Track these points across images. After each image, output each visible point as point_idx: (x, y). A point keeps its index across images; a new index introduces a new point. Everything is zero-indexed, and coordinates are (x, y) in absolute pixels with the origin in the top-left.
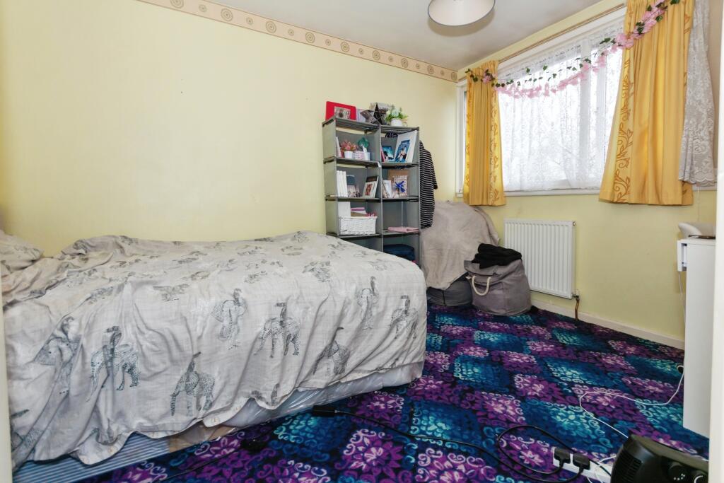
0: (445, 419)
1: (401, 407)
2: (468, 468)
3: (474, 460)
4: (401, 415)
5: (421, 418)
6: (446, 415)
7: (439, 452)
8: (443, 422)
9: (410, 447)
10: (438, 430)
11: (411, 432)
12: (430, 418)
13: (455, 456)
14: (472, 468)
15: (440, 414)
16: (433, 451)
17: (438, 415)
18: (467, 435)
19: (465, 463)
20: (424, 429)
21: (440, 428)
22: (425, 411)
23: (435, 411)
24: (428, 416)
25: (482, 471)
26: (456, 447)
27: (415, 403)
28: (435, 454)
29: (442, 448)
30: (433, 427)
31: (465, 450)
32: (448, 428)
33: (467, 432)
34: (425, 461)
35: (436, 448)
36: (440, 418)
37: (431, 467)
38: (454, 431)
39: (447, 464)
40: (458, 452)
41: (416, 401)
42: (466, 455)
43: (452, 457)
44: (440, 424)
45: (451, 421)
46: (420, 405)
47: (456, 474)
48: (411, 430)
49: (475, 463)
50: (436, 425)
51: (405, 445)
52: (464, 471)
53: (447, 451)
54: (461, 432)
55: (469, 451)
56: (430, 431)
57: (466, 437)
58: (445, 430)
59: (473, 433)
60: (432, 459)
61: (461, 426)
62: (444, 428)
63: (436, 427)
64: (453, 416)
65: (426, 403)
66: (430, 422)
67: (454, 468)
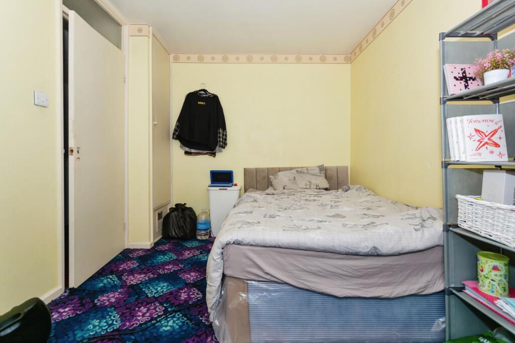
0: (168, 333)
1: (201, 318)
2: (137, 320)
3: (135, 325)
4: (195, 316)
5: (183, 323)
6: (170, 336)
7: (156, 316)
8: (167, 331)
9: (172, 307)
10: (166, 324)
11: (179, 313)
12: (178, 327)
13: (147, 320)
14: (135, 321)
15: (174, 333)
16: (159, 314)
17: (175, 332)
18: (147, 335)
19: (139, 321)
20: (175, 319)
21: (166, 326)
22: (185, 328)
23: (179, 333)
24: (180, 327)
25: (128, 324)
26: (149, 324)
27: (197, 327)
28: (157, 314)
29: (156, 319)
30: (171, 323)
31: (143, 326)
32: (161, 330)
33: (148, 336)
34: (159, 309)
35: (159, 316)
36: (172, 332)
37: (155, 309)
38: (157, 331)
39: (148, 314)
40: (146, 323)
41: (198, 329)
42: (141, 325)
43: (148, 319)
44: (169, 328)
45: (164, 335)
46: (192, 329)
47: (141, 314)
48: (181, 313)
49: (133, 324)
50: (170, 326)
51: (175, 307)
52: (138, 318)
53: (152, 319)
54: (152, 333)
55: (140, 327)
56: (170, 320)
57: (147, 333)
58: (162, 327)
59: (144, 339)
60: (157, 311)
61: (155, 337)
62: (164, 328)
63: (169, 325)
64: (165, 339)
65: (191, 333)
66: (175, 324)
67: (143, 316)
